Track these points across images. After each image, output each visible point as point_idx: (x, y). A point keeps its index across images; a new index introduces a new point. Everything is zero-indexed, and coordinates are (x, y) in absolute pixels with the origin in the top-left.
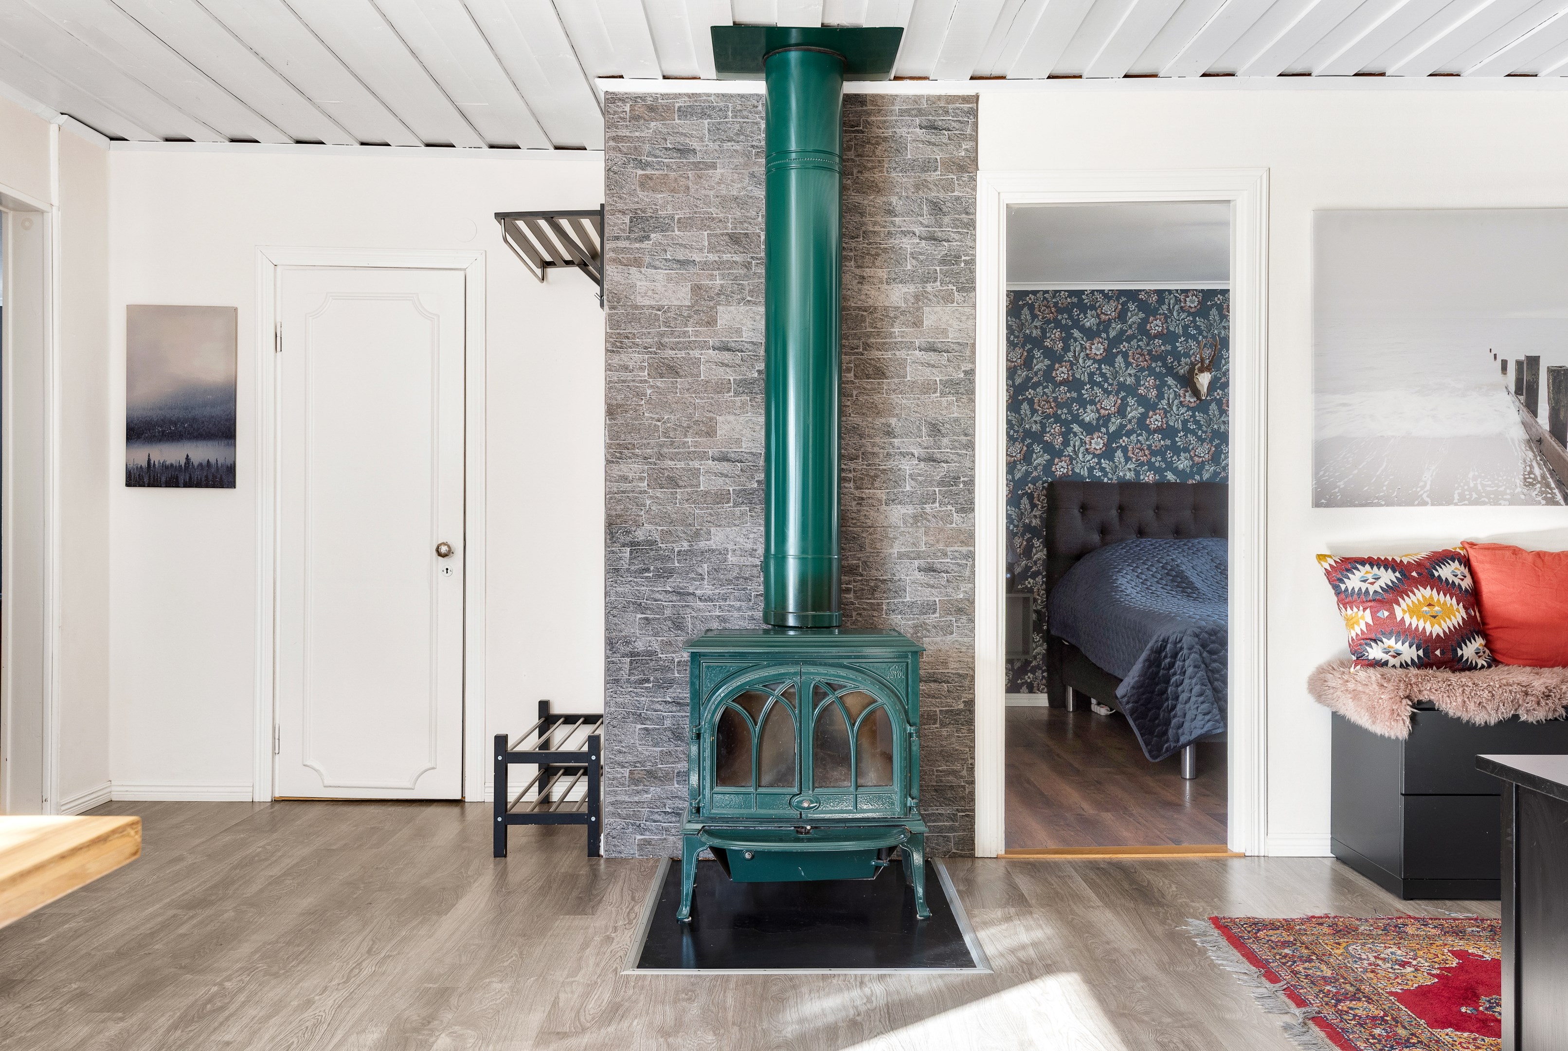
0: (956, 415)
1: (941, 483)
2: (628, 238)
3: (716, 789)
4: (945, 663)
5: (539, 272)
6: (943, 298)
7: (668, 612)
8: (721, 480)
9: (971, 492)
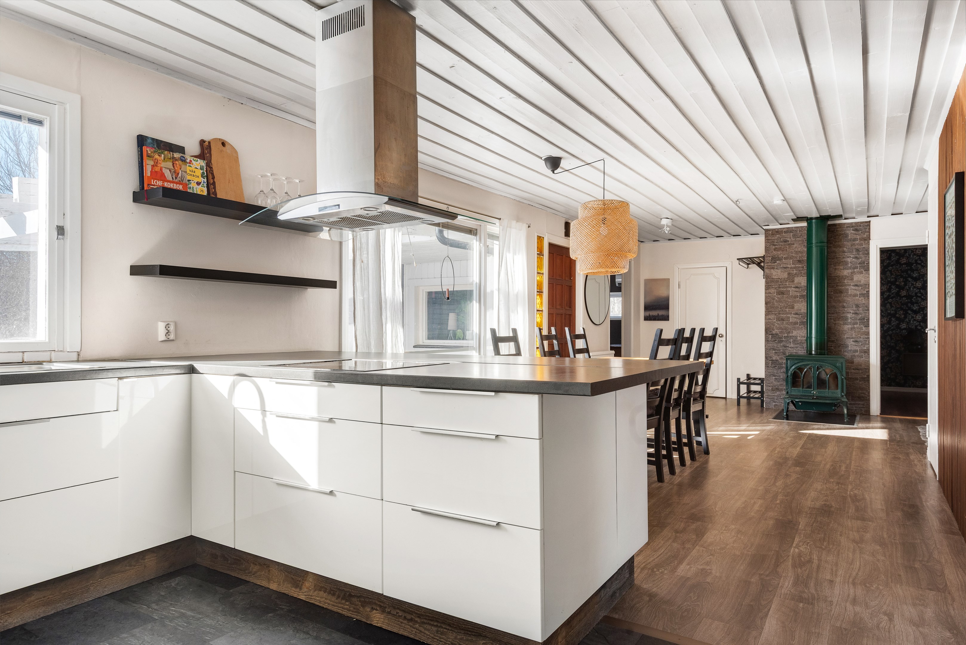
0: (864, 302)
1: (859, 320)
2: (771, 263)
3: (792, 388)
4: (861, 365)
5: (746, 266)
6: (860, 273)
7: (781, 351)
8: (796, 319)
9: (869, 322)
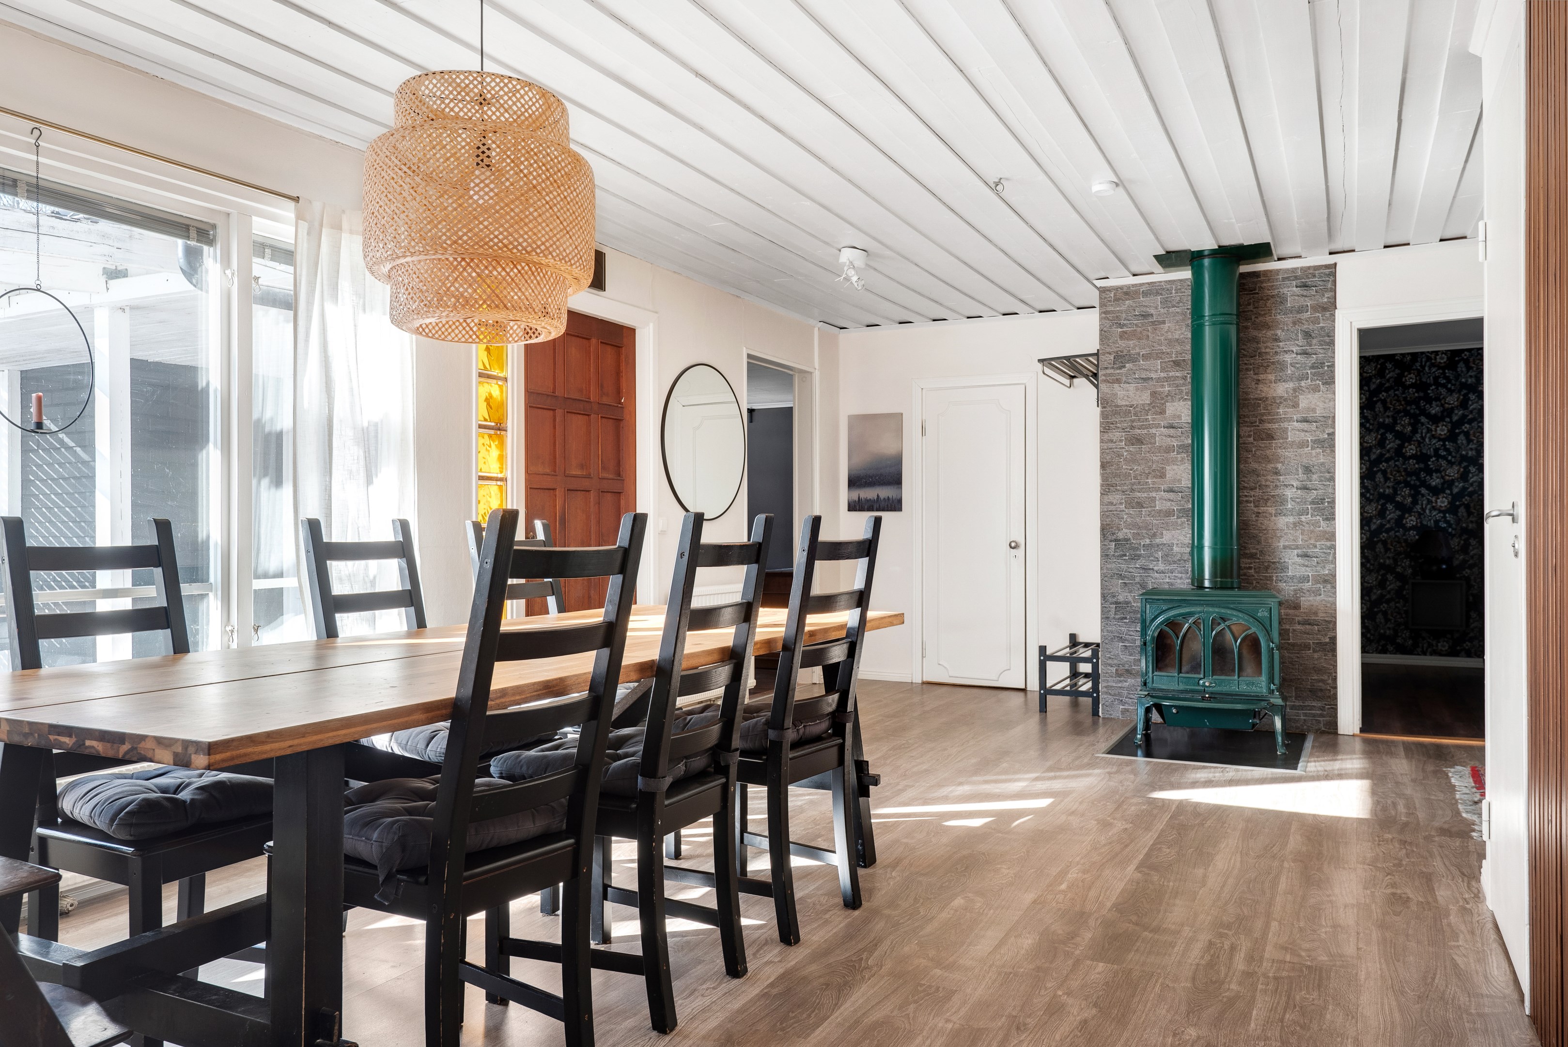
0: (1322, 461)
1: (1312, 503)
2: (1113, 368)
3: (1156, 673)
4: (1316, 614)
5: (1067, 382)
6: (1312, 390)
7: (1137, 580)
8: (1169, 503)
9: (1333, 508)
